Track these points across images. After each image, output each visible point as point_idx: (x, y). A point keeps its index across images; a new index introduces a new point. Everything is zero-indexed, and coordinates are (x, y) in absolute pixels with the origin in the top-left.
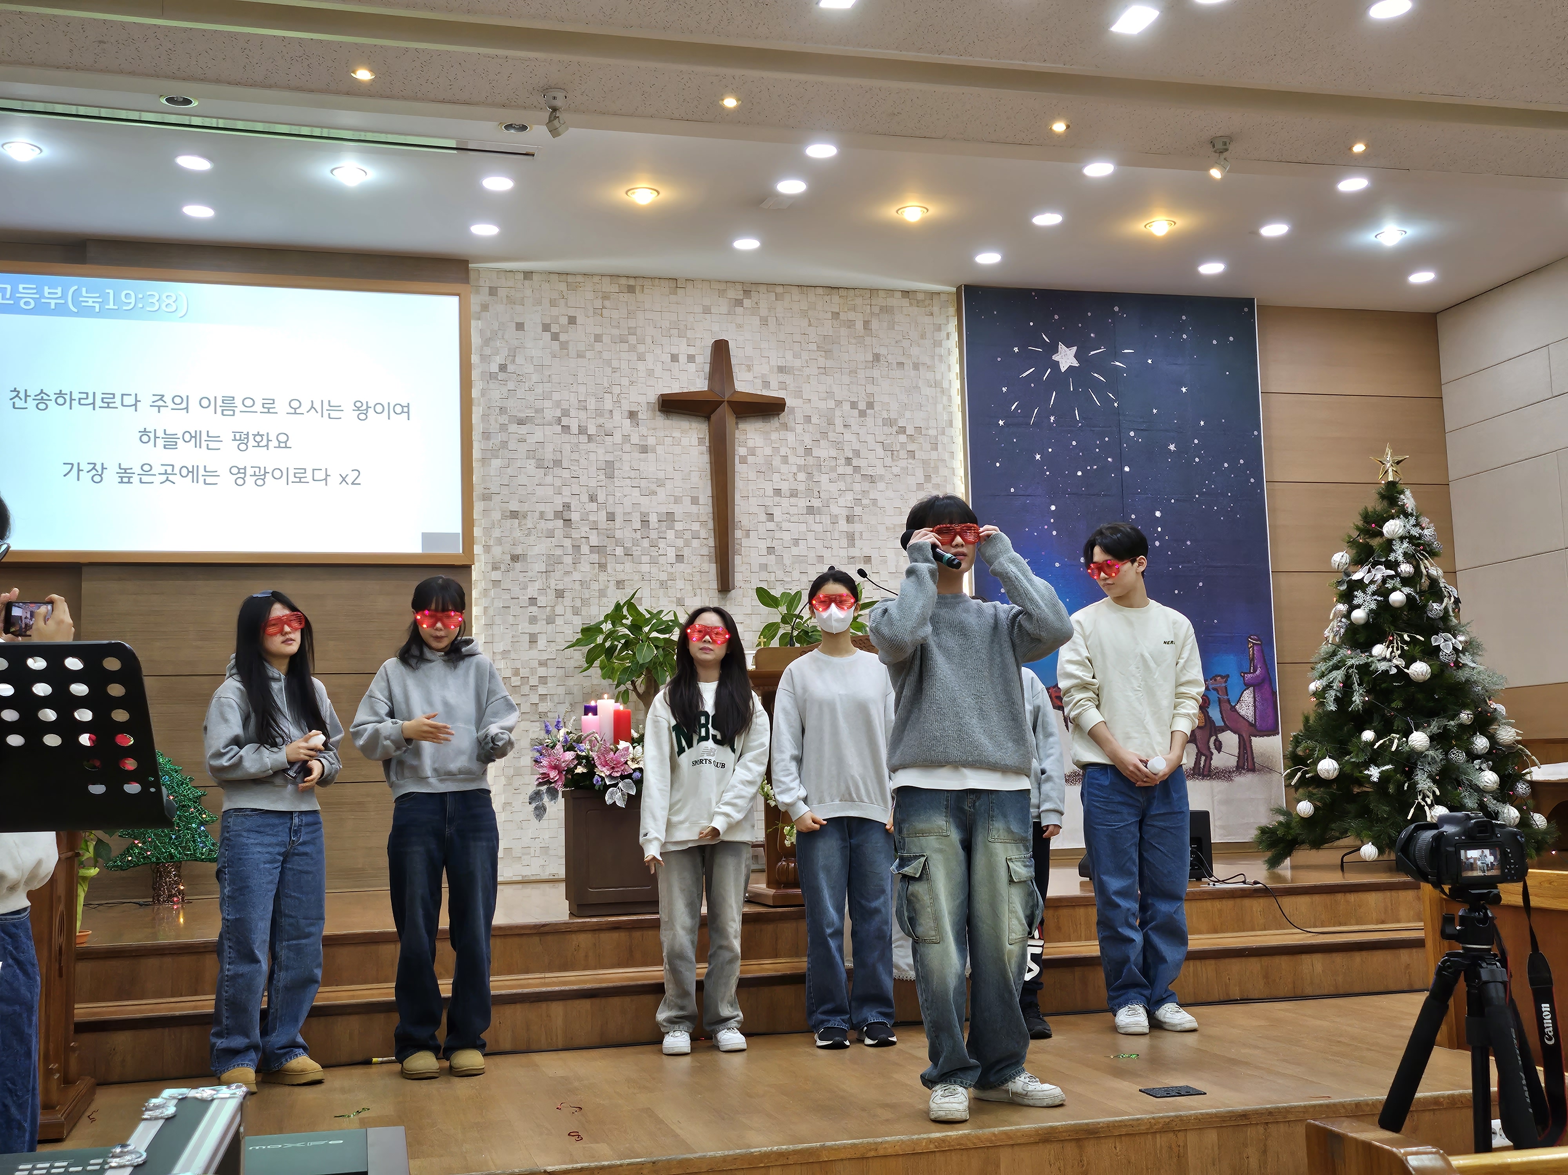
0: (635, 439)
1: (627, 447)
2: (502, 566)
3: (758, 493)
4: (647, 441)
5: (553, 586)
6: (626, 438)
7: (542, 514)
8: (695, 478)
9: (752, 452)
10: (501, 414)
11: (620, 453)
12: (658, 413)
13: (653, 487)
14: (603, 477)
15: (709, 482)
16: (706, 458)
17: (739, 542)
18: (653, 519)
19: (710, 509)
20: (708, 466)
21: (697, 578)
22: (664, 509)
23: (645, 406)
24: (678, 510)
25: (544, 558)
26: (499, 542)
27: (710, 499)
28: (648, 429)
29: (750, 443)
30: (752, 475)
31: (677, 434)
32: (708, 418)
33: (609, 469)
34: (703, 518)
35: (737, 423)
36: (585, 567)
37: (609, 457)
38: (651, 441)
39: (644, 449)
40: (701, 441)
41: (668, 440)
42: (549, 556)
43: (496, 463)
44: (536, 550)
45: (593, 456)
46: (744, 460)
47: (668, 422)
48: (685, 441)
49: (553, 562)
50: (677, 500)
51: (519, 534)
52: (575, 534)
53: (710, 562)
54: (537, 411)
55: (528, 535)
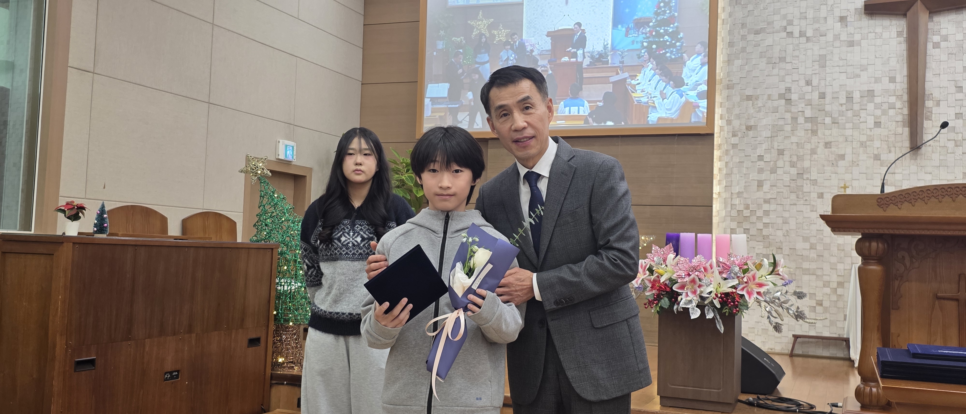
0: (844, 37)
1: (837, 44)
2: (739, 134)
3: (949, 70)
4: (853, 37)
5: (776, 147)
6: (837, 37)
7: (769, 96)
8: (893, 62)
9: (945, 38)
10: (742, 28)
11: (832, 48)
12: (864, 16)
13: (857, 71)
14: (817, 67)
15: (905, 65)
16: (904, 46)
17: (930, 110)
18: (856, 96)
19: (905, 86)
20: (905, 53)
21: (892, 139)
22: (865, 88)
23: (853, 11)
24: (878, 88)
25: (770, 127)
26: (738, 117)
27: (906, 79)
28: (855, 29)
29: (944, 32)
30: (944, 57)
31: (879, 30)
32: (905, 15)
33: (822, 62)
34: (899, 93)
35: (931, 17)
36: (801, 133)
37: (823, 52)
38: (857, 37)
39: (851, 44)
40: (899, 34)
41: (871, 36)
42: (773, 126)
43: (738, 62)
44: (764, 122)
45: (809, 53)
46: (936, 45)
47: (872, 22)
48: (886, 35)
49: (777, 130)
50: (877, 80)
51: (752, 111)
52: (794, 109)
53: (904, 126)
54: (769, 24)
55: (759, 111)
